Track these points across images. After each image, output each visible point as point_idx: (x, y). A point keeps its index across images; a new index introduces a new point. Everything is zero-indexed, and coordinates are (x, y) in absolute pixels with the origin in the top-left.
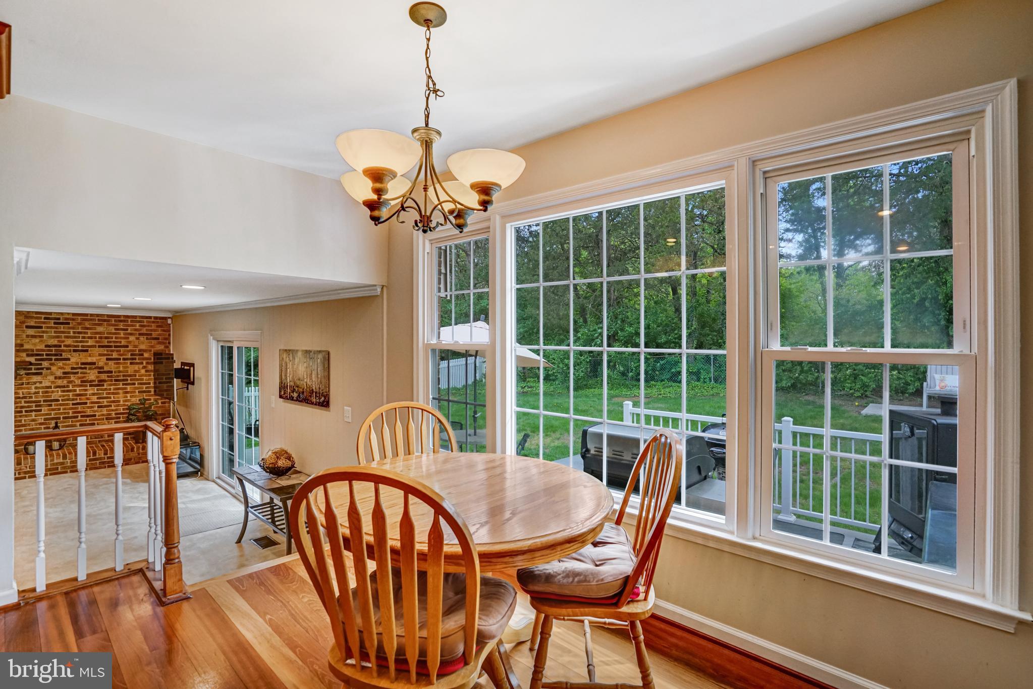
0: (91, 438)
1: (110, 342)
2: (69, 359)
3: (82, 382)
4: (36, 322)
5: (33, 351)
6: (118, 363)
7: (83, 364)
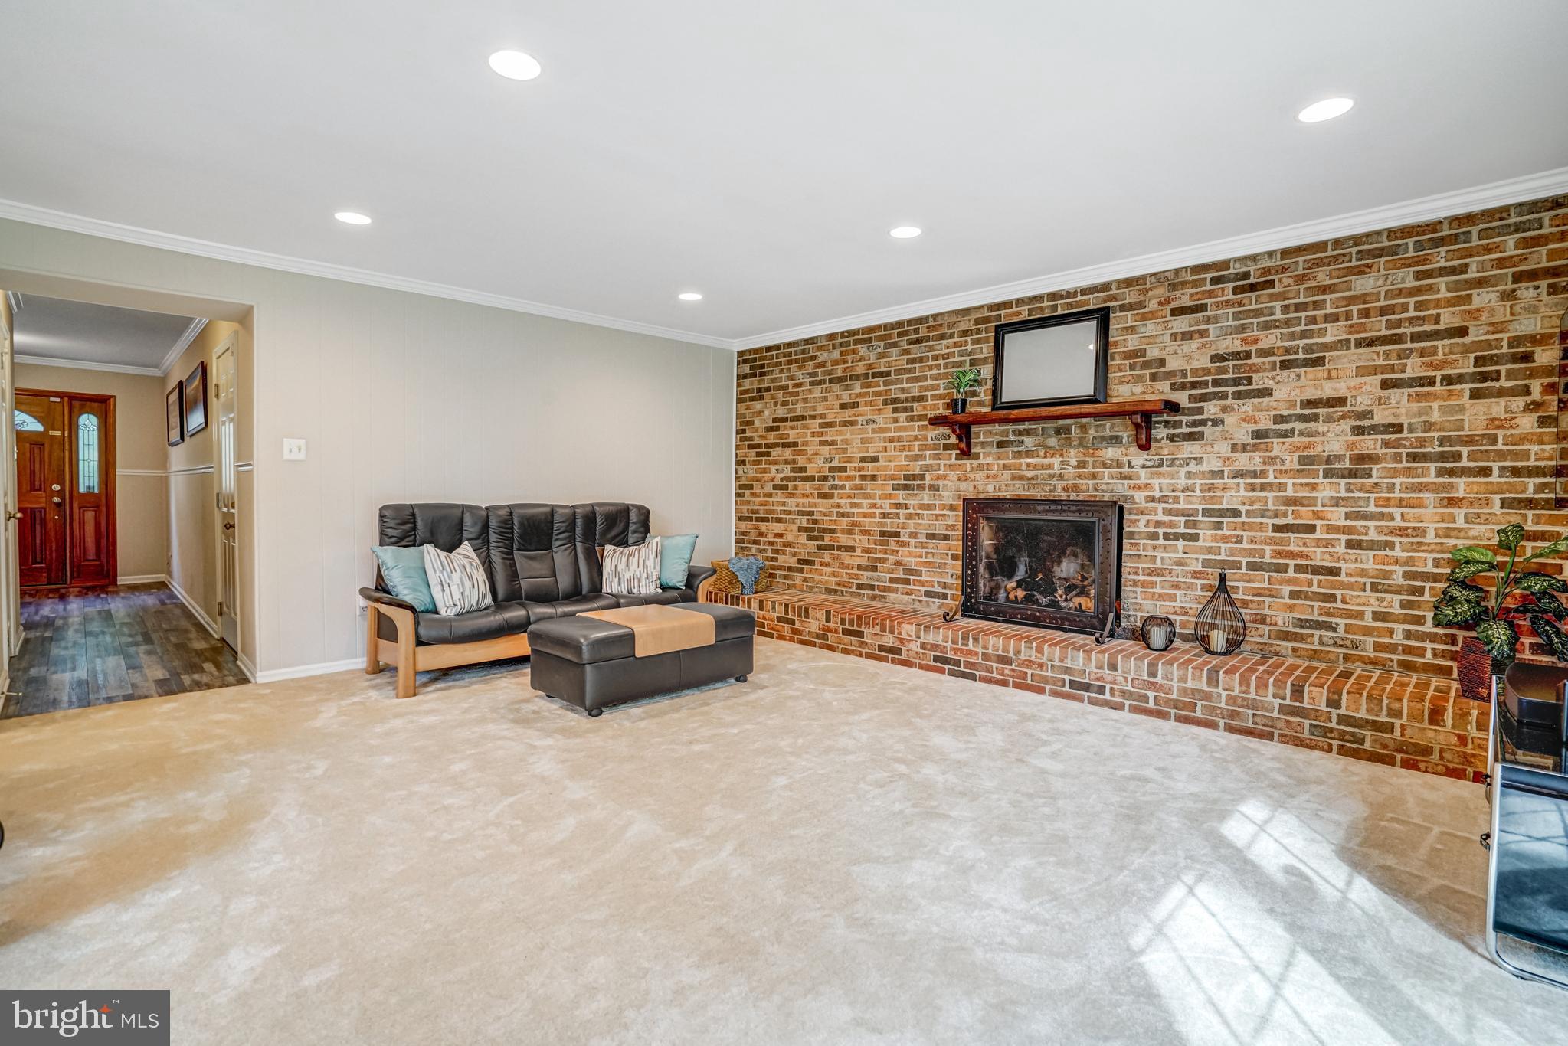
0: (1321, 643)
1: (1399, 324)
2: (1268, 393)
3: (1303, 460)
4: (1192, 295)
5: (1185, 375)
6: (1419, 397)
7: (1309, 403)
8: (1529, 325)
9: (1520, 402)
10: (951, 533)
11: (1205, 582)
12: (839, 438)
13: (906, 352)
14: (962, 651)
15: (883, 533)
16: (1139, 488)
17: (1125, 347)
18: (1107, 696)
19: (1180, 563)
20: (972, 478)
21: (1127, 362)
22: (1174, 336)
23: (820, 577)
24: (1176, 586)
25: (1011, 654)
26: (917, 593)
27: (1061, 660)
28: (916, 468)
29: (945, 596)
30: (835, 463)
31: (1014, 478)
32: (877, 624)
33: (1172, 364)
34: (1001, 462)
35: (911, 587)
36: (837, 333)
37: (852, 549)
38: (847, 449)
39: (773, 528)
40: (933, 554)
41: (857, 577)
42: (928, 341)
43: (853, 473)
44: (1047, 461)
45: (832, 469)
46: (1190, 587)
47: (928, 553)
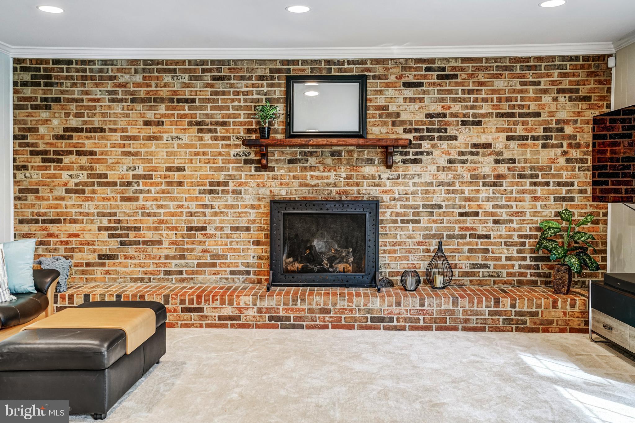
0: (483, 276)
1: (513, 107)
2: (455, 138)
3: (473, 177)
4: (415, 76)
5: (411, 124)
6: (523, 146)
7: (475, 146)
8: (563, 115)
9: (559, 151)
10: (252, 226)
11: (424, 247)
12: (143, 150)
13: (208, 85)
14: (292, 310)
15: (190, 229)
16: (386, 192)
17: (376, 102)
18: (395, 323)
19: (410, 237)
20: (269, 185)
21: (377, 112)
22: (405, 99)
23: (125, 269)
24: (409, 251)
25: (330, 306)
26: (223, 273)
27: (365, 305)
28: (221, 177)
29: (248, 273)
30: (140, 171)
31: (301, 185)
32: (217, 300)
33: (404, 117)
34: (292, 174)
35: (218, 268)
36: (140, 60)
37: (160, 242)
38: (152, 160)
39: (67, 229)
40: (237, 242)
41: (165, 265)
42: (230, 79)
43: (159, 180)
44: (325, 174)
45: (134, 177)
46: (416, 251)
47: (233, 242)
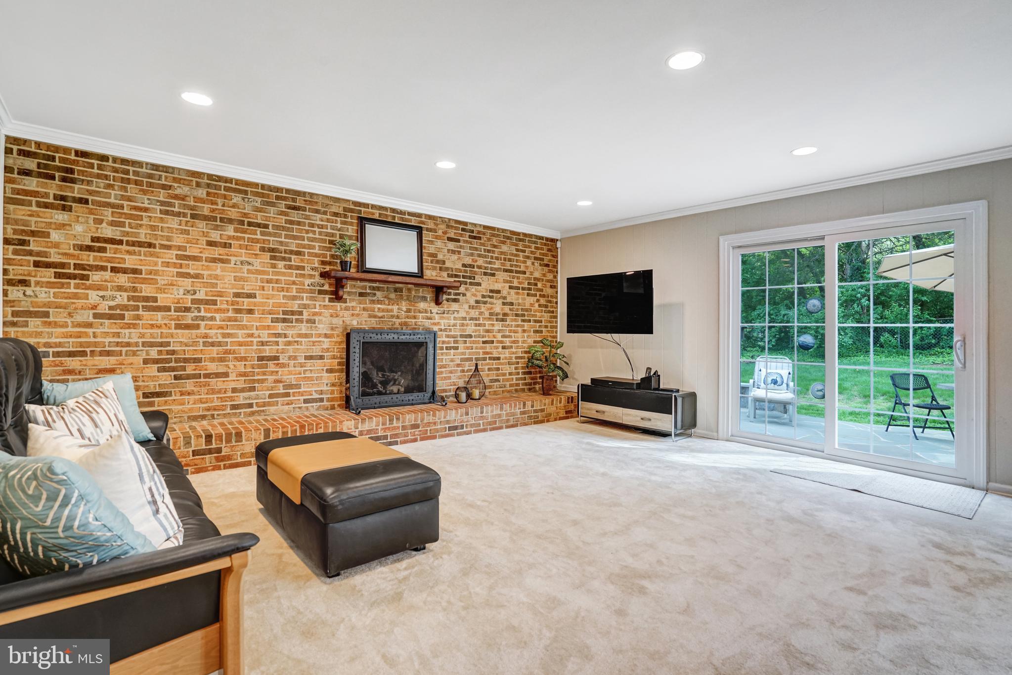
1: (512, 266)
4: (455, 233)
5: (452, 271)
6: (518, 293)
7: (491, 291)
8: (537, 275)
9: (535, 299)
10: (325, 354)
11: (461, 368)
12: (206, 273)
13: (282, 213)
14: (389, 428)
15: (261, 359)
16: (435, 324)
17: (429, 250)
18: (465, 429)
19: (452, 361)
20: (341, 315)
21: (429, 258)
22: (448, 250)
23: (180, 407)
24: (451, 372)
25: (419, 422)
26: (297, 402)
27: (445, 417)
28: (295, 306)
29: (322, 400)
30: (201, 295)
31: (370, 316)
33: (448, 264)
34: (362, 306)
35: (292, 398)
36: (204, 174)
37: (226, 375)
38: (217, 284)
40: (311, 371)
41: (231, 399)
42: (305, 211)
43: (225, 306)
44: (390, 307)
45: (194, 301)
46: (456, 371)
47: (307, 370)
